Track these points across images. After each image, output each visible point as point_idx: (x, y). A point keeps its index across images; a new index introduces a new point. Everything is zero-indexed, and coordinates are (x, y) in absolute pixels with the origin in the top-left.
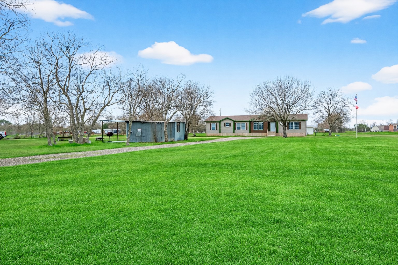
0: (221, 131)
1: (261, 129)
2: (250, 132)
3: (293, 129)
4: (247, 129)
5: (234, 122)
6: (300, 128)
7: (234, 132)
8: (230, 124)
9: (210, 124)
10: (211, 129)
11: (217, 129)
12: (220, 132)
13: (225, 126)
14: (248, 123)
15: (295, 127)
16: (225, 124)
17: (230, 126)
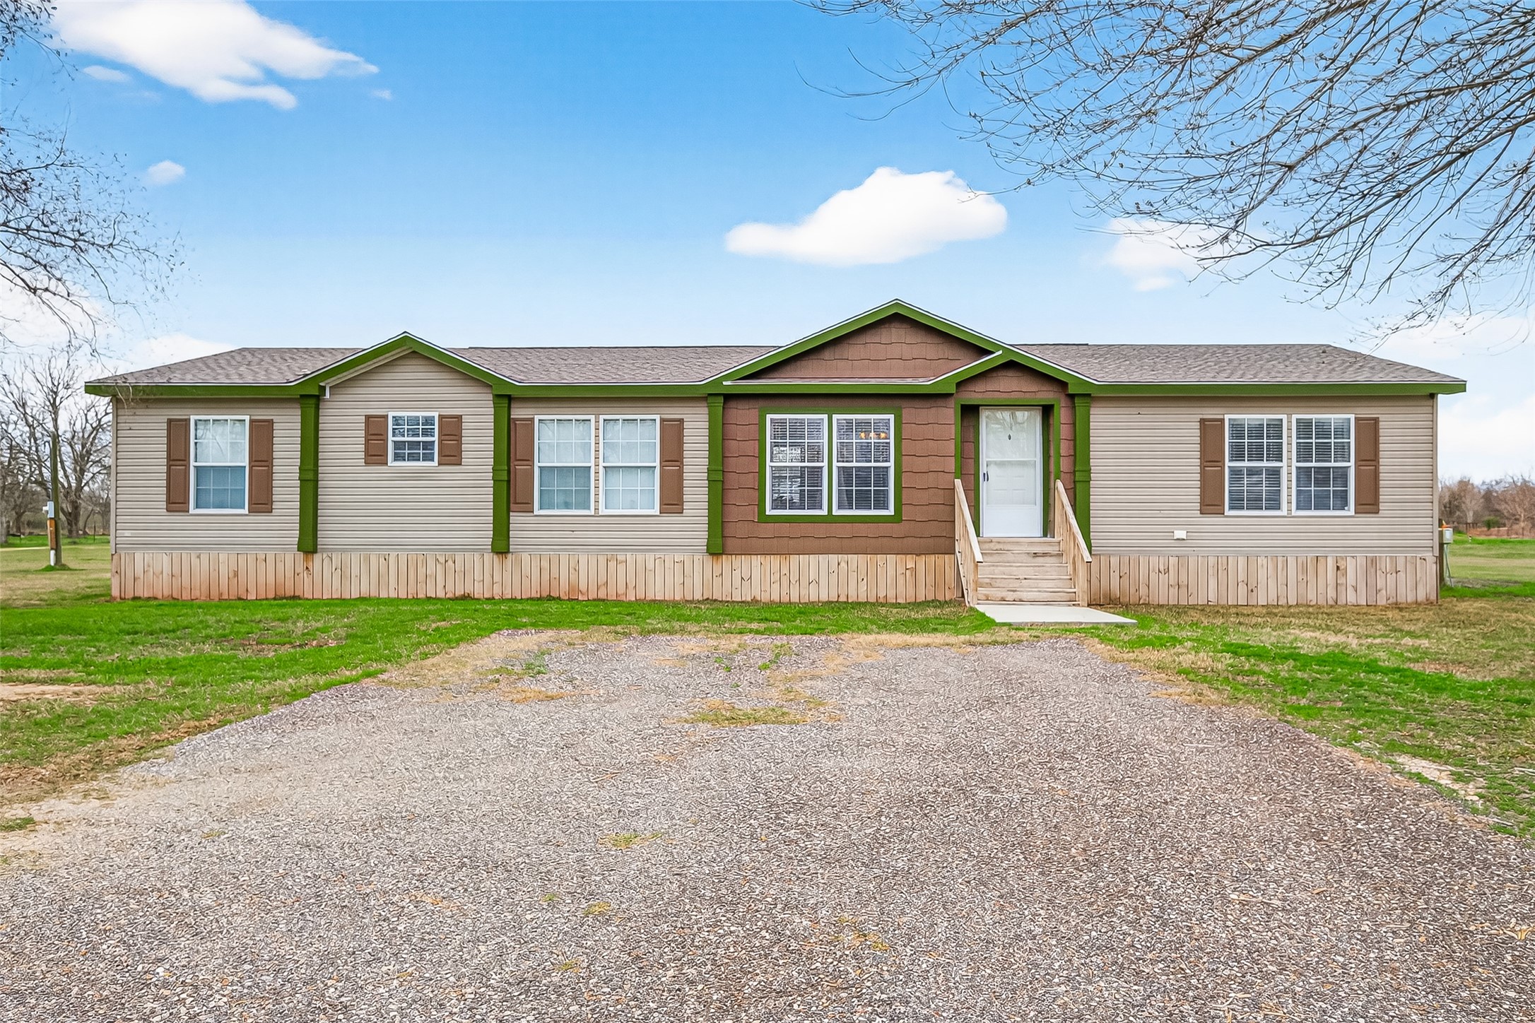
0: (328, 534)
1: (863, 501)
2: (719, 546)
3: (1274, 503)
4: (672, 501)
5: (506, 398)
6: (1369, 503)
7: (501, 545)
8: (452, 428)
9: (178, 436)
10: (176, 501)
11: (262, 502)
12: (309, 544)
13: (375, 455)
14: (696, 424)
15: (1303, 474)
16: (375, 428)
17: (452, 455)
